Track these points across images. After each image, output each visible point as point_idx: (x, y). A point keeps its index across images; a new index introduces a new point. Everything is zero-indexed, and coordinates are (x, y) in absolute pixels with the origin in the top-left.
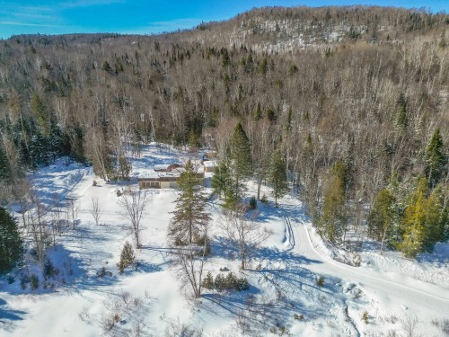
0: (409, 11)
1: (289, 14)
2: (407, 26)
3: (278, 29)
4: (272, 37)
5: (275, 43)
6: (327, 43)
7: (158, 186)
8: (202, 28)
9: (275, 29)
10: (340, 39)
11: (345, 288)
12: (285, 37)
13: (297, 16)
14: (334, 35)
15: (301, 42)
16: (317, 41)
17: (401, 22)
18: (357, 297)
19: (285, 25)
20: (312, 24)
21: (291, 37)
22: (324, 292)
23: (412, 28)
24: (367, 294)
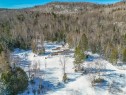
14: (76, 9)
21: (64, 10)
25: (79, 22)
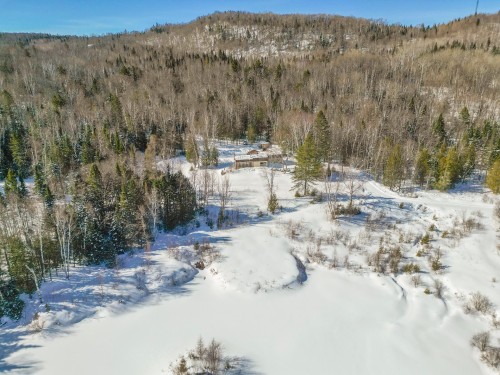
0: (368, 21)
1: (257, 20)
2: (370, 35)
3: (249, 36)
4: (243, 43)
5: (247, 49)
6: (299, 50)
7: (251, 166)
8: (158, 30)
9: (245, 35)
10: (311, 47)
11: (416, 208)
12: (257, 44)
13: (265, 23)
14: (305, 43)
15: (274, 49)
16: (289, 48)
17: (364, 32)
18: (424, 211)
19: (255, 31)
20: (283, 32)
21: (262, 43)
22: (404, 211)
23: (374, 37)
24: (430, 208)
25: (312, 85)
